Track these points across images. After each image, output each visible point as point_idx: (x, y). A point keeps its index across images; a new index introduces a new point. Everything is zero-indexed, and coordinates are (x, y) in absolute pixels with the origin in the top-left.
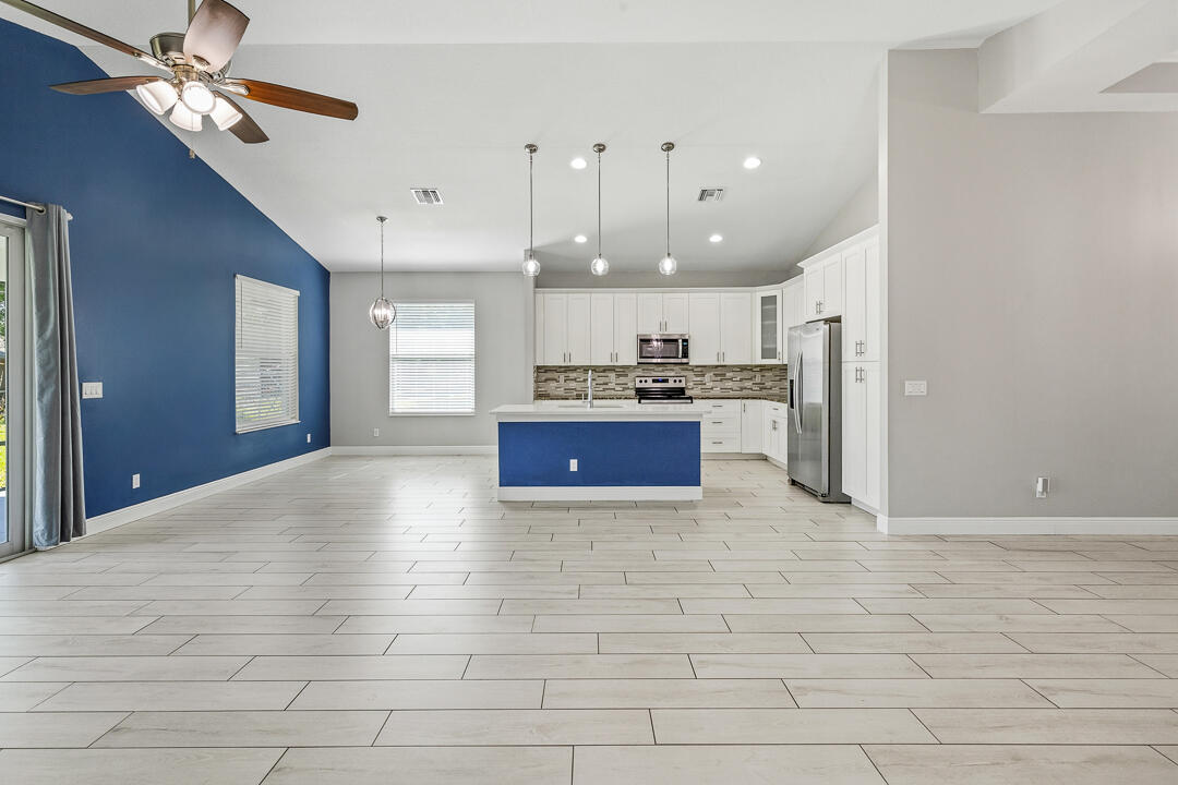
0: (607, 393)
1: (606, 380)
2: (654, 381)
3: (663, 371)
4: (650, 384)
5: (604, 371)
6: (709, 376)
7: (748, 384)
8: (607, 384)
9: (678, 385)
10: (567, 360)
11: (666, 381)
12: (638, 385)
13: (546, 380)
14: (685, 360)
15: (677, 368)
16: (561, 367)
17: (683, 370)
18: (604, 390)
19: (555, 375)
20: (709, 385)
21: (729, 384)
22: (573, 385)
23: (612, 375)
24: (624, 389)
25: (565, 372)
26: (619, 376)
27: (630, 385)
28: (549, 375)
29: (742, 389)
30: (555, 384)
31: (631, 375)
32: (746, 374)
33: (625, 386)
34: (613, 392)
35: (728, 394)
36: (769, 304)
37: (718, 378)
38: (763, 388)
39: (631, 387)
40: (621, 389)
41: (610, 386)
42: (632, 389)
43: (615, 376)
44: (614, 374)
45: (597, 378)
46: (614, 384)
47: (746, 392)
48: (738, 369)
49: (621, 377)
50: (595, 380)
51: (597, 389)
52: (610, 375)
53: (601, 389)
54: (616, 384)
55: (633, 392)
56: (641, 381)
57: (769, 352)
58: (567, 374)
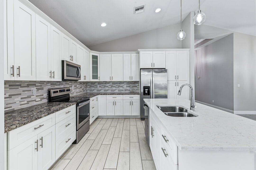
0: (30, 104)
1: (30, 93)
2: (61, 91)
4: (58, 94)
5: (28, 86)
7: (81, 89)
8: (29, 97)
10: (15, 72)
11: (64, 90)
18: (28, 102)
21: (78, 90)
23: (34, 89)
24: (42, 99)
26: (38, 89)
29: (80, 91)
31: (45, 88)
32: (81, 86)
33: (42, 97)
34: (35, 103)
35: (77, 94)
36: (95, 58)
37: (75, 87)
38: (84, 91)
39: (45, 97)
40: (39, 99)
41: (33, 98)
42: (45, 98)
43: (36, 90)
44: (35, 88)
45: (22, 93)
46: (35, 96)
47: (81, 93)
48: (79, 84)
49: (40, 91)
50: (20, 94)
51: (22, 103)
52: (32, 89)
53: (26, 102)
54: (37, 96)
55: (46, 101)
56: (54, 92)
57: (95, 76)
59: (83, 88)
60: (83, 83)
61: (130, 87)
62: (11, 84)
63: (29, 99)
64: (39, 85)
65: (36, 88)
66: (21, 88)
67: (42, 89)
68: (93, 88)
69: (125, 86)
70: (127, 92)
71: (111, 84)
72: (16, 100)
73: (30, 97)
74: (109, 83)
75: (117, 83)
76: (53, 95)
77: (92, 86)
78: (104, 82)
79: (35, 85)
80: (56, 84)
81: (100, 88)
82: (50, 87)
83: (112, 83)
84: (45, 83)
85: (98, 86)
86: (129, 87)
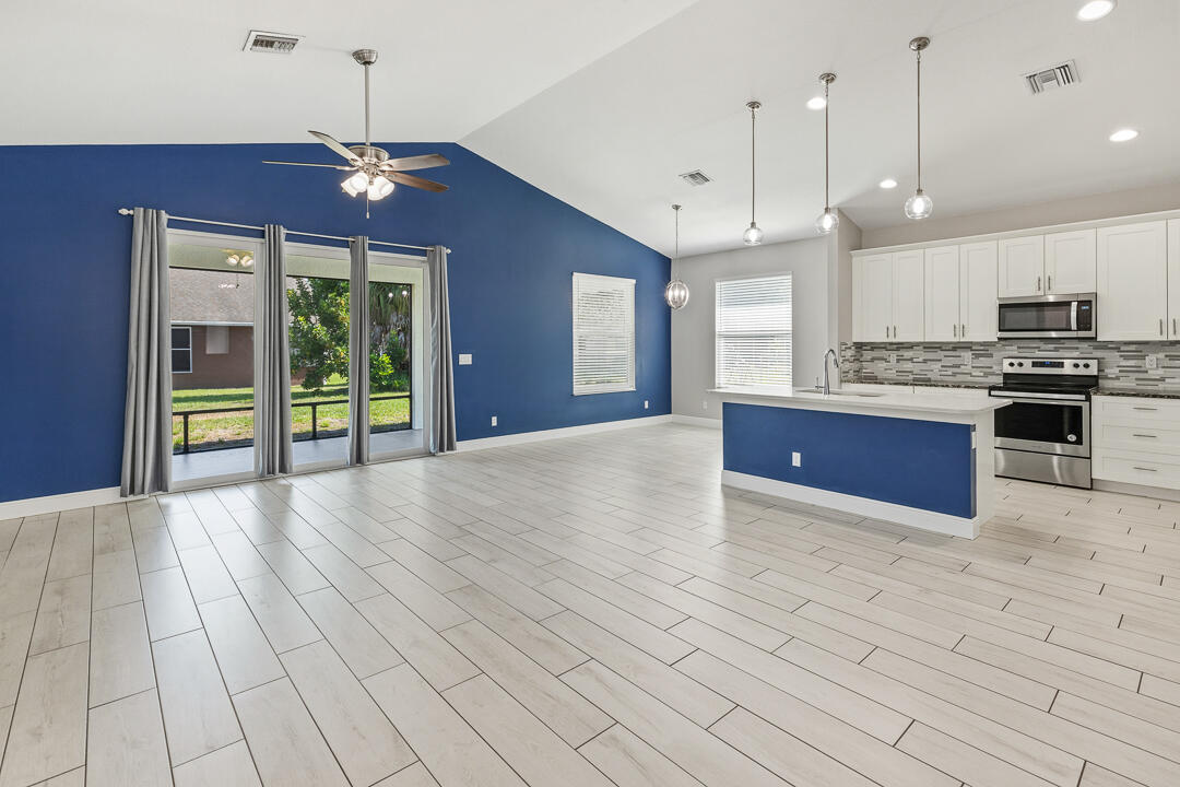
0: (959, 378)
1: (957, 361)
2: (1037, 364)
4: (1028, 368)
5: (954, 349)
6: (1151, 361)
8: (958, 366)
9: (1081, 371)
10: (891, 333)
11: (1061, 365)
12: (1010, 370)
13: (873, 360)
14: (1088, 334)
16: (891, 344)
17: (1088, 348)
18: (954, 374)
19: (884, 353)
20: (1156, 373)
22: (908, 366)
23: (967, 355)
24: (985, 375)
25: (898, 349)
26: (977, 356)
27: (996, 369)
28: (876, 354)
30: (884, 364)
31: (997, 355)
33: (987, 370)
34: (969, 378)
39: (996, 372)
40: (982, 374)
41: (964, 369)
42: (999, 374)
43: (972, 357)
44: (970, 353)
45: (943, 359)
46: (969, 367)
49: (981, 359)
50: (940, 360)
51: (944, 373)
52: (963, 354)
53: (950, 373)
54: (973, 367)
55: (999, 379)
56: (1011, 365)
58: (900, 353)
63: (956, 370)
64: (982, 348)
65: (973, 354)
66: (943, 352)
72: (933, 367)
76: (1006, 370)
79: (971, 348)
82: (1016, 353)
84: (998, 346)
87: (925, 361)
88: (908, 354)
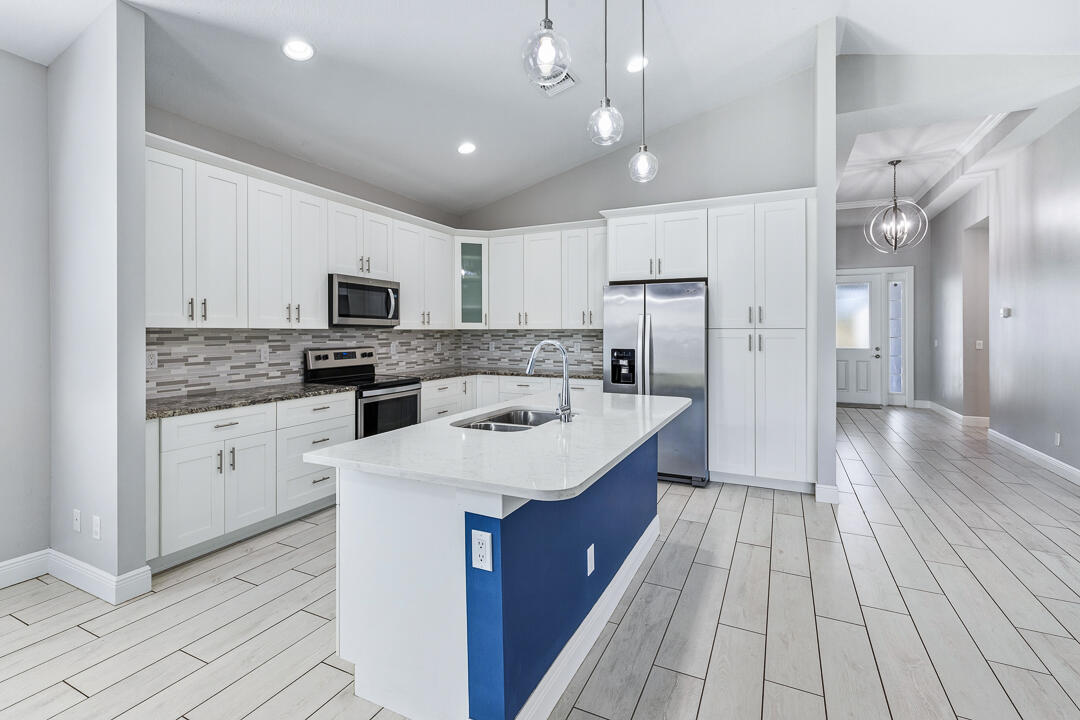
0: (254, 383)
1: (251, 358)
2: (338, 356)
3: (341, 339)
4: (332, 363)
5: (248, 340)
7: (430, 355)
8: (252, 365)
10: (198, 310)
11: (353, 355)
14: (394, 322)
15: (358, 334)
17: (366, 337)
18: (248, 378)
20: (395, 358)
21: (414, 356)
23: (264, 348)
24: (284, 374)
26: (274, 349)
27: (296, 365)
29: (426, 361)
31: (298, 347)
32: (428, 343)
33: (285, 367)
34: (266, 382)
35: (413, 370)
36: (471, 253)
37: (404, 348)
38: (442, 360)
39: (295, 369)
40: (279, 374)
41: (260, 369)
42: (296, 372)
43: (268, 350)
44: (267, 345)
45: (234, 355)
46: (266, 365)
47: (429, 366)
48: (422, 336)
49: (278, 352)
50: (230, 358)
51: (234, 378)
52: (258, 347)
53: (242, 377)
54: (270, 365)
55: (298, 378)
56: (318, 358)
57: (472, 313)
58: (164, 349)
59: (438, 349)
60: (438, 335)
61: (595, 350)
62: (210, 335)
63: (251, 371)
64: (279, 338)
65: (270, 347)
66: (231, 345)
67: (287, 348)
68: (477, 353)
69: (577, 348)
70: (584, 368)
71: (531, 338)
72: (219, 369)
73: (254, 367)
74: (525, 336)
75: (551, 335)
76: (313, 365)
77: (476, 344)
78: (509, 331)
79: (267, 337)
80: (328, 337)
81: (498, 354)
82: (310, 344)
83: (532, 336)
84: (295, 334)
85: (493, 345)
86: (591, 350)
87: (207, 361)
88: (179, 350)
